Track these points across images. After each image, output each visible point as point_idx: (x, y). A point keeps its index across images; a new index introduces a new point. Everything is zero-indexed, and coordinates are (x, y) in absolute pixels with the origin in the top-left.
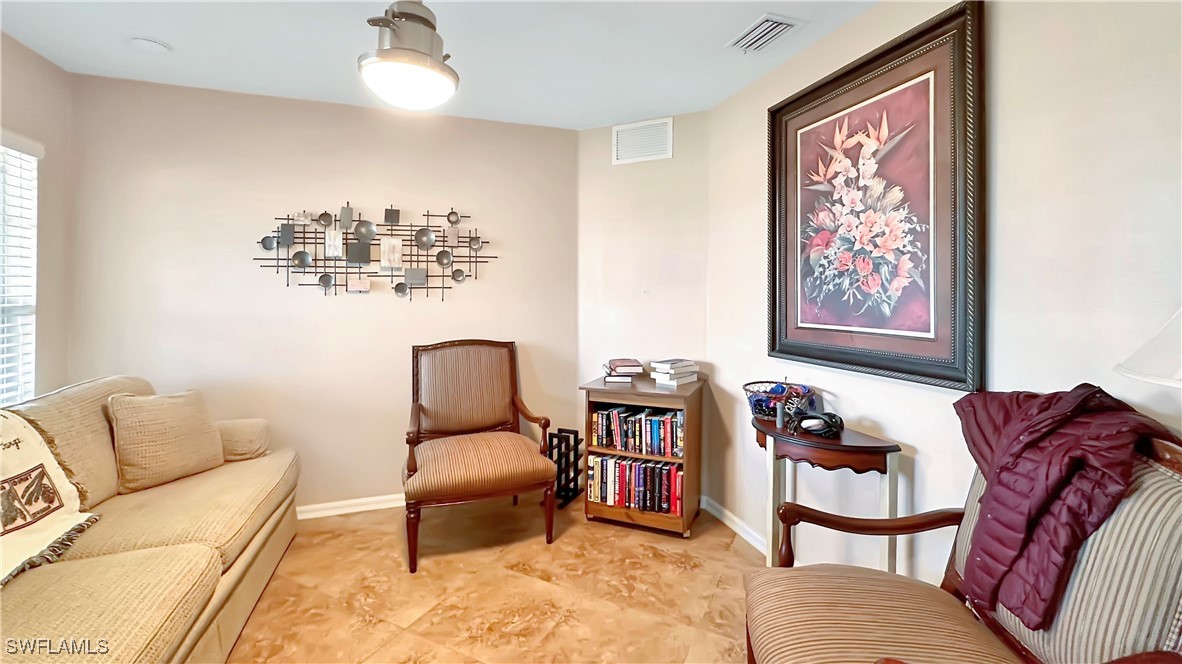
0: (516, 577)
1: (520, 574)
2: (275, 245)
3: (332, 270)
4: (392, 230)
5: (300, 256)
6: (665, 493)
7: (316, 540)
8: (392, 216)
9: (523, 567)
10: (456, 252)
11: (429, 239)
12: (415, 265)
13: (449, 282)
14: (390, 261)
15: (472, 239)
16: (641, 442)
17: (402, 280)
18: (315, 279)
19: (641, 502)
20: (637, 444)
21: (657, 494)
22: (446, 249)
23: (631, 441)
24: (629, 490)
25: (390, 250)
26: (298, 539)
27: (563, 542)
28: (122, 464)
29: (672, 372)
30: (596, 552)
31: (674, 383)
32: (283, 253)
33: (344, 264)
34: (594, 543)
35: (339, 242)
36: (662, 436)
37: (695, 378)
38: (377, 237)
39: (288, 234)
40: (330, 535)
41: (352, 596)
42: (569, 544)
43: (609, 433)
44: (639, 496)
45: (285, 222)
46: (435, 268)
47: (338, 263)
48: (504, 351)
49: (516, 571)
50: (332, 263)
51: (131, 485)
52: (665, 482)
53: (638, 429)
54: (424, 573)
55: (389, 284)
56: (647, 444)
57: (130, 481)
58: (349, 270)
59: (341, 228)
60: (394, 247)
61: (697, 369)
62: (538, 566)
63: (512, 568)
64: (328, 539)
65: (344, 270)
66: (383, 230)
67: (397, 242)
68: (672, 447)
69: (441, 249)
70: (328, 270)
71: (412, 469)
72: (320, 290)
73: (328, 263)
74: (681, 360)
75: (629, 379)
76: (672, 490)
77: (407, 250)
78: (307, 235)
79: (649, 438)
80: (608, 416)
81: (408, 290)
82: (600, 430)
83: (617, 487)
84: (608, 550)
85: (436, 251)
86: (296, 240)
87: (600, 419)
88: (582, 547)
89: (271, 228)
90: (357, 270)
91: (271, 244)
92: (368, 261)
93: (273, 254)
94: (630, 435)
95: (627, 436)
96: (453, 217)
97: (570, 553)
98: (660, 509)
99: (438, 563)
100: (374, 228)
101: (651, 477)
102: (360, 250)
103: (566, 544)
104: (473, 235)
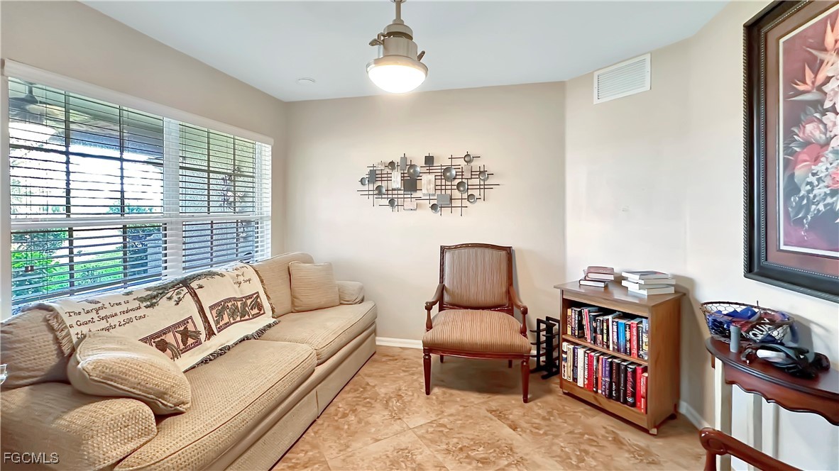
0: (491, 420)
1: (496, 419)
2: (367, 182)
3: (396, 196)
4: (429, 169)
5: (379, 188)
6: (630, 389)
7: (384, 359)
8: (429, 160)
9: (500, 415)
10: (470, 182)
11: (451, 174)
12: (443, 191)
13: (466, 203)
14: (427, 190)
15: (481, 172)
16: (608, 339)
17: (435, 202)
18: (386, 202)
19: (607, 391)
20: (605, 340)
21: (622, 388)
22: (463, 180)
23: (599, 337)
24: (597, 379)
25: (427, 182)
26: (375, 356)
27: (536, 404)
28: (293, 297)
29: (642, 282)
30: (560, 420)
31: (645, 293)
32: (371, 187)
33: (402, 192)
34: (562, 413)
35: (399, 179)
36: (628, 338)
37: (672, 290)
38: (421, 175)
39: (373, 176)
40: (391, 358)
41: (391, 398)
42: (540, 408)
43: (581, 327)
44: (605, 385)
45: (372, 168)
46: (456, 194)
47: (399, 192)
48: (504, 253)
49: (493, 415)
50: (396, 192)
51: (297, 309)
52: (630, 378)
53: (605, 327)
54: (434, 397)
55: (428, 204)
56: (613, 342)
57: (296, 307)
58: (405, 196)
59: (401, 170)
60: (430, 180)
61: (673, 282)
62: (511, 417)
63: (491, 411)
64: (390, 360)
65: (402, 196)
66: (424, 170)
67: (432, 177)
68: (638, 349)
69: (461, 180)
70: (394, 196)
71: (429, 327)
72: (389, 208)
73: (394, 192)
74: (656, 273)
75: (602, 285)
76: (638, 388)
77: (438, 182)
78: (383, 176)
79: (615, 337)
80: (580, 314)
81: (439, 208)
82: (573, 323)
83: (586, 373)
84: (572, 422)
85: (456, 182)
86: (377, 179)
87: (573, 314)
88: (550, 413)
89: (365, 173)
90: (409, 196)
91: (365, 182)
92: (415, 190)
93: (366, 188)
94: (598, 331)
95: (595, 331)
96: (468, 158)
97: (538, 415)
98: (625, 402)
99: (444, 393)
100: (418, 169)
101: (616, 371)
102: (411, 184)
103: (537, 407)
104: (482, 170)
